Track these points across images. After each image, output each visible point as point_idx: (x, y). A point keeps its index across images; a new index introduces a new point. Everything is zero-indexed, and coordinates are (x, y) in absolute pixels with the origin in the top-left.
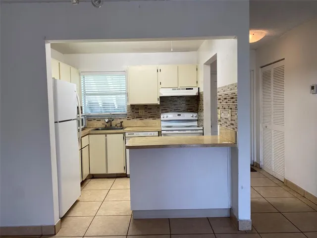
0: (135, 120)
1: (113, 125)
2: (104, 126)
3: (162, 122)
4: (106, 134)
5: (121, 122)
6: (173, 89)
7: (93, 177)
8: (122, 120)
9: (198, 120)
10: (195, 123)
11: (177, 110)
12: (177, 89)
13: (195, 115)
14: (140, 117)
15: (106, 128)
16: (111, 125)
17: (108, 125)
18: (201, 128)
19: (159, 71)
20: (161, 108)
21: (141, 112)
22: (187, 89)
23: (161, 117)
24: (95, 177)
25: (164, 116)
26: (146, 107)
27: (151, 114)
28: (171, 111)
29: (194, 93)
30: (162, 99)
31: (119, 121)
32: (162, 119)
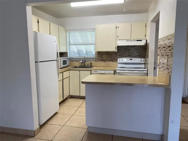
0: (100, 62)
1: (86, 65)
2: (80, 65)
3: (118, 64)
4: (80, 70)
5: (91, 63)
6: (127, 41)
7: (72, 97)
8: (92, 62)
9: (145, 64)
10: (143, 66)
11: (130, 56)
12: (130, 41)
13: (143, 60)
14: (103, 60)
15: (81, 67)
16: (85, 65)
17: (83, 65)
18: (146, 69)
19: (117, 27)
20: (118, 54)
21: (104, 57)
22: (137, 41)
23: (118, 60)
24: (73, 97)
25: (120, 60)
26: (108, 53)
27: (111, 58)
28: (125, 57)
29: (142, 43)
30: (119, 48)
31: (90, 62)
32: (118, 62)
